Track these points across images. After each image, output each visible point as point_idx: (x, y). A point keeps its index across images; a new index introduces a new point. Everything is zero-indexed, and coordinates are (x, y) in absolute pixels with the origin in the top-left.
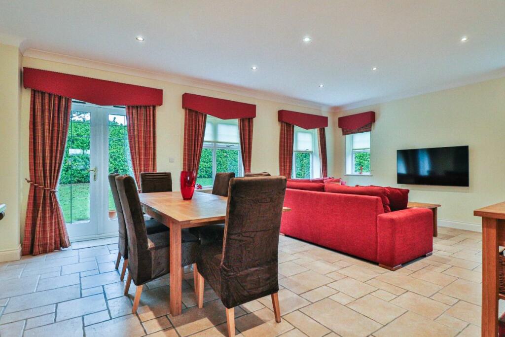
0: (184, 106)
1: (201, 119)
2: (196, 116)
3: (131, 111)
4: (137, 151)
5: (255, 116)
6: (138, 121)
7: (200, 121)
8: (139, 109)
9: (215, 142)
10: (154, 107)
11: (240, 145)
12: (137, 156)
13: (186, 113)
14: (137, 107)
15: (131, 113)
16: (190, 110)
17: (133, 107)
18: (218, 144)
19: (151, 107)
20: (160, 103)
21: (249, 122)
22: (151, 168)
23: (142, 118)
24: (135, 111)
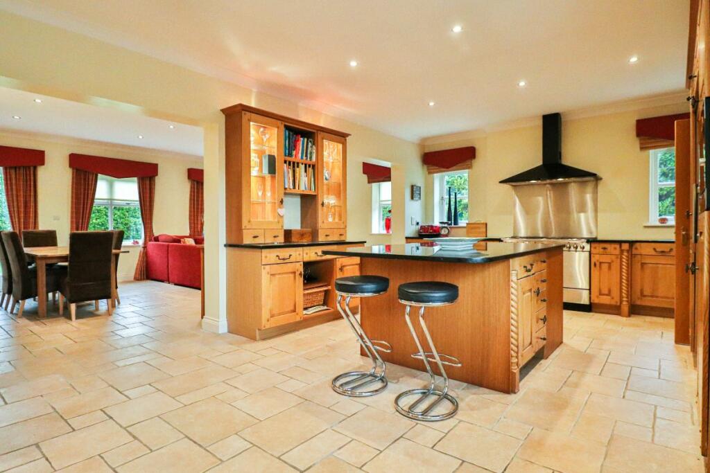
0: (71, 165)
1: (91, 178)
2: (85, 176)
3: (8, 171)
4: (16, 209)
5: (157, 175)
6: (16, 180)
7: (90, 180)
8: (17, 169)
9: (112, 200)
10: (35, 168)
11: (138, 203)
12: (16, 214)
13: (73, 173)
14: (16, 168)
15: (8, 174)
16: (77, 170)
17: (11, 168)
18: (116, 201)
19: (32, 168)
20: (42, 163)
21: (150, 181)
22: (31, 225)
23: (22, 178)
24: (13, 172)
